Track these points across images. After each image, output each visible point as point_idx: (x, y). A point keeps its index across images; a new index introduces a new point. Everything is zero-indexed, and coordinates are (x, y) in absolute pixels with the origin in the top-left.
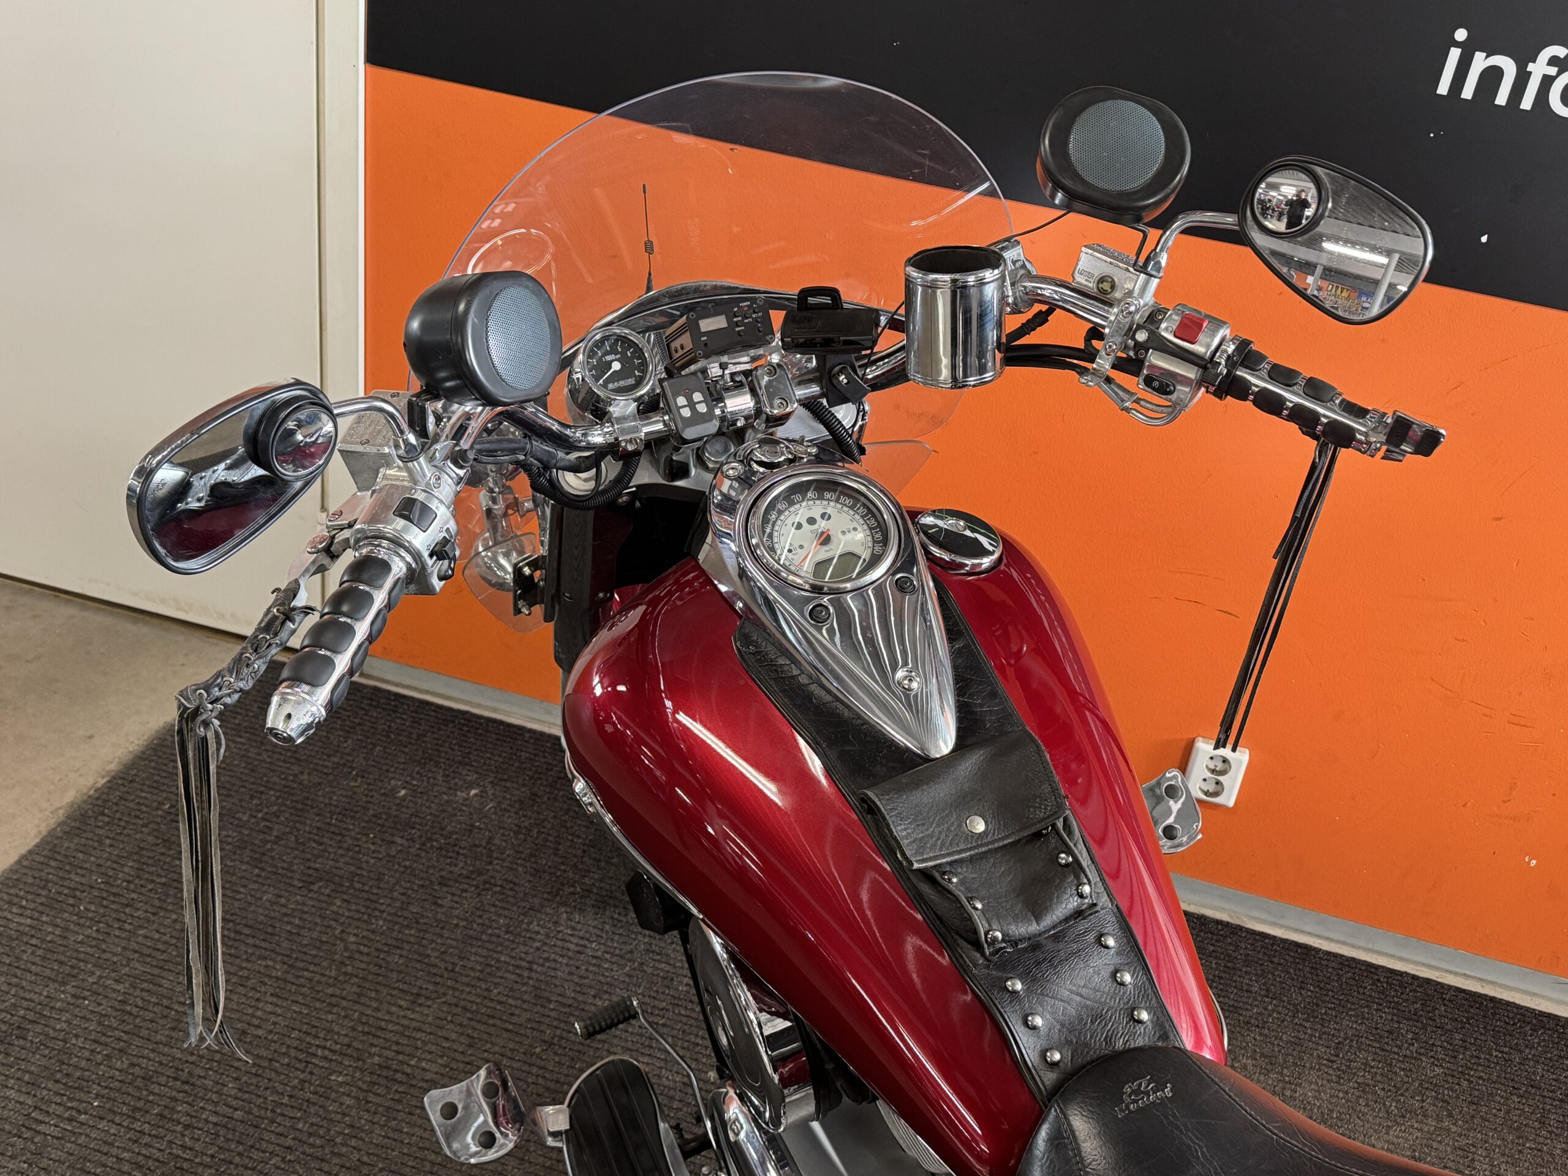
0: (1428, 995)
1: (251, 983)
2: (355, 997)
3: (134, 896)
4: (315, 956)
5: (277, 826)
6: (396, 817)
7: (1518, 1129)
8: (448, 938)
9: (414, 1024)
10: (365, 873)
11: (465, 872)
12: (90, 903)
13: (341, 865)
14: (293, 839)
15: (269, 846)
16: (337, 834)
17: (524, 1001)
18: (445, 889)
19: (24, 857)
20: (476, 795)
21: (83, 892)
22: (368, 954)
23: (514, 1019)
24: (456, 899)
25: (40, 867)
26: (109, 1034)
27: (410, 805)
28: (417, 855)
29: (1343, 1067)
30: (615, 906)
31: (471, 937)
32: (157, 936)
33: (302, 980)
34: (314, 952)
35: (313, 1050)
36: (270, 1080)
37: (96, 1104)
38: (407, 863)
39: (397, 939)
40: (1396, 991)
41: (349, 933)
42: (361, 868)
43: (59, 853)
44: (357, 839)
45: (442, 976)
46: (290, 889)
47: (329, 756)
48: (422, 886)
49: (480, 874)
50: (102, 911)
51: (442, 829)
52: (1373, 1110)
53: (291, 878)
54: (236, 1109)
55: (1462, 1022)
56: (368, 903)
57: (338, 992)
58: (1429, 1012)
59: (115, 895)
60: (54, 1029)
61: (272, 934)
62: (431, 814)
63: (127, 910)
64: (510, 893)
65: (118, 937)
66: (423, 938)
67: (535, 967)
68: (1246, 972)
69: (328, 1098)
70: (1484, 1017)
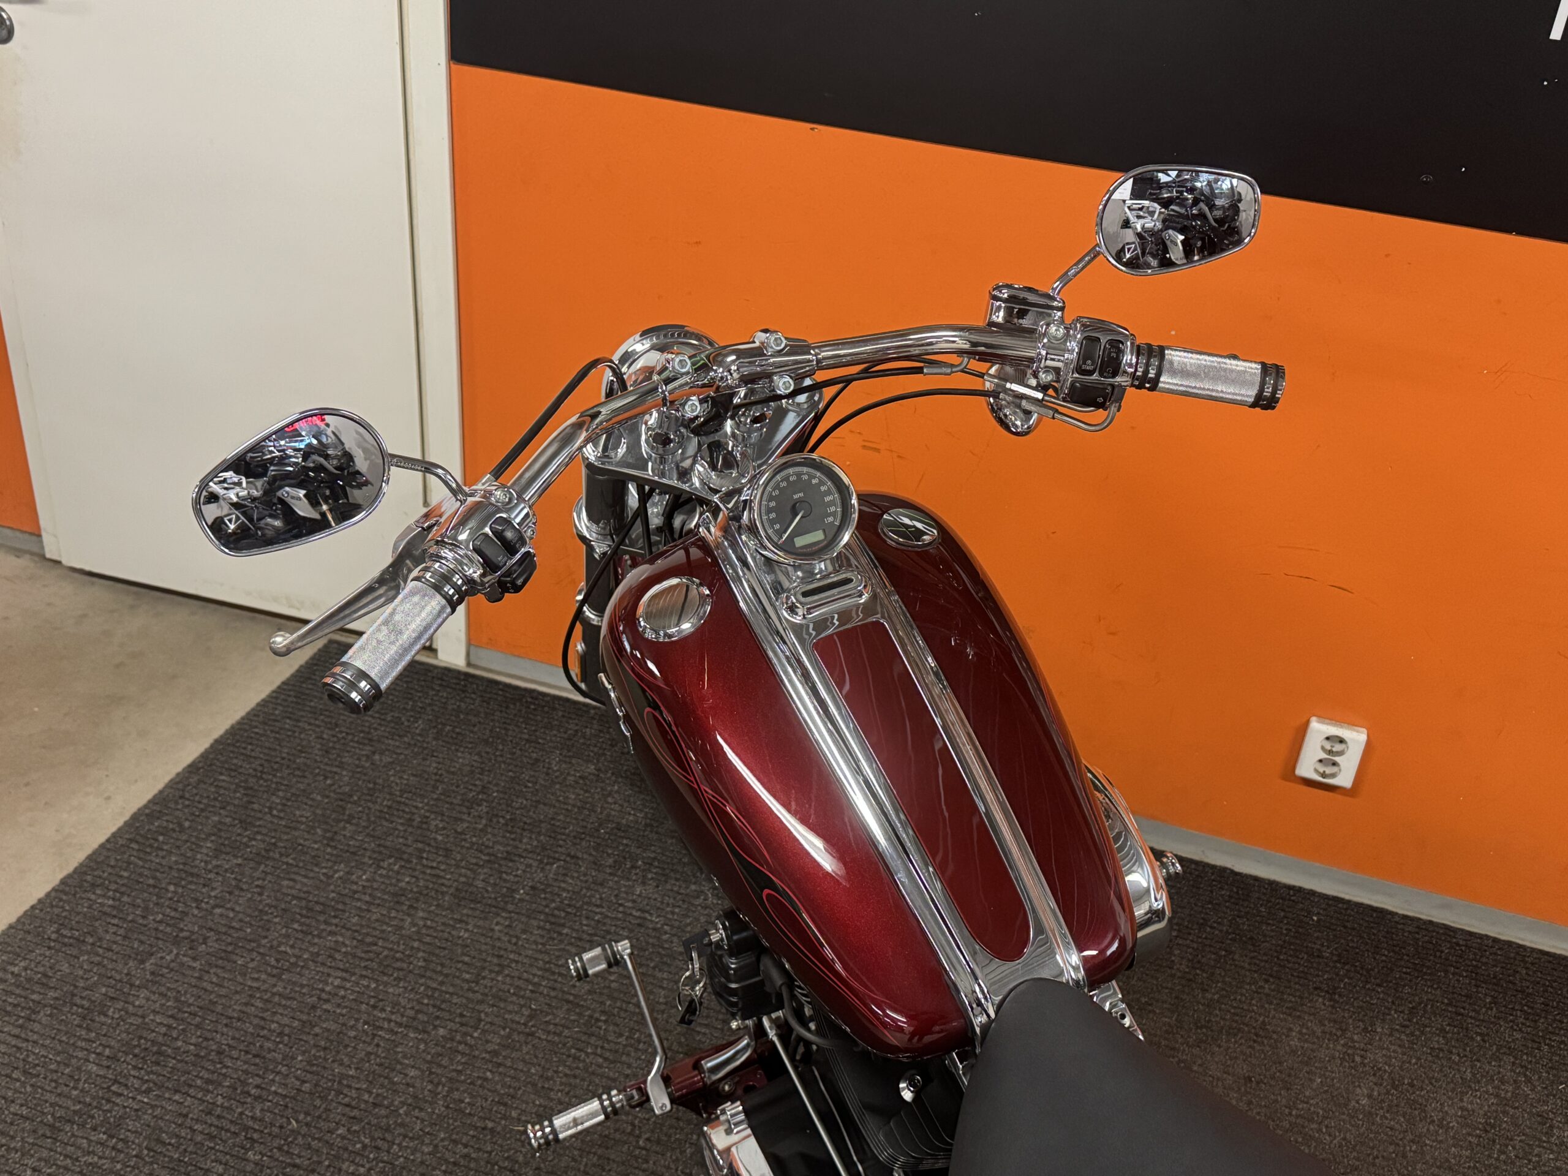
0: (1508, 958)
1: (320, 959)
2: (421, 971)
3: (211, 876)
4: (383, 931)
5: (349, 806)
9: (478, 997)
10: (433, 850)
11: (529, 847)
12: (169, 883)
13: (409, 842)
14: (365, 818)
15: (342, 824)
16: (407, 813)
18: (510, 864)
21: (163, 873)
22: (434, 929)
25: (123, 849)
26: (185, 1009)
28: (484, 832)
29: (1417, 1033)
30: (677, 880)
32: (231, 915)
33: (371, 955)
34: (383, 928)
35: (380, 1023)
36: (337, 1052)
38: (474, 839)
40: (1475, 954)
41: (416, 909)
42: (429, 845)
43: (140, 836)
45: (506, 950)
46: (361, 867)
47: (400, 736)
48: (489, 861)
49: (544, 849)
50: (180, 890)
53: (363, 856)
54: (305, 1082)
56: (435, 880)
57: (405, 966)
58: (1509, 976)
59: (192, 875)
60: (134, 1006)
61: (343, 911)
62: (497, 791)
63: (204, 890)
65: (194, 916)
68: (1317, 938)
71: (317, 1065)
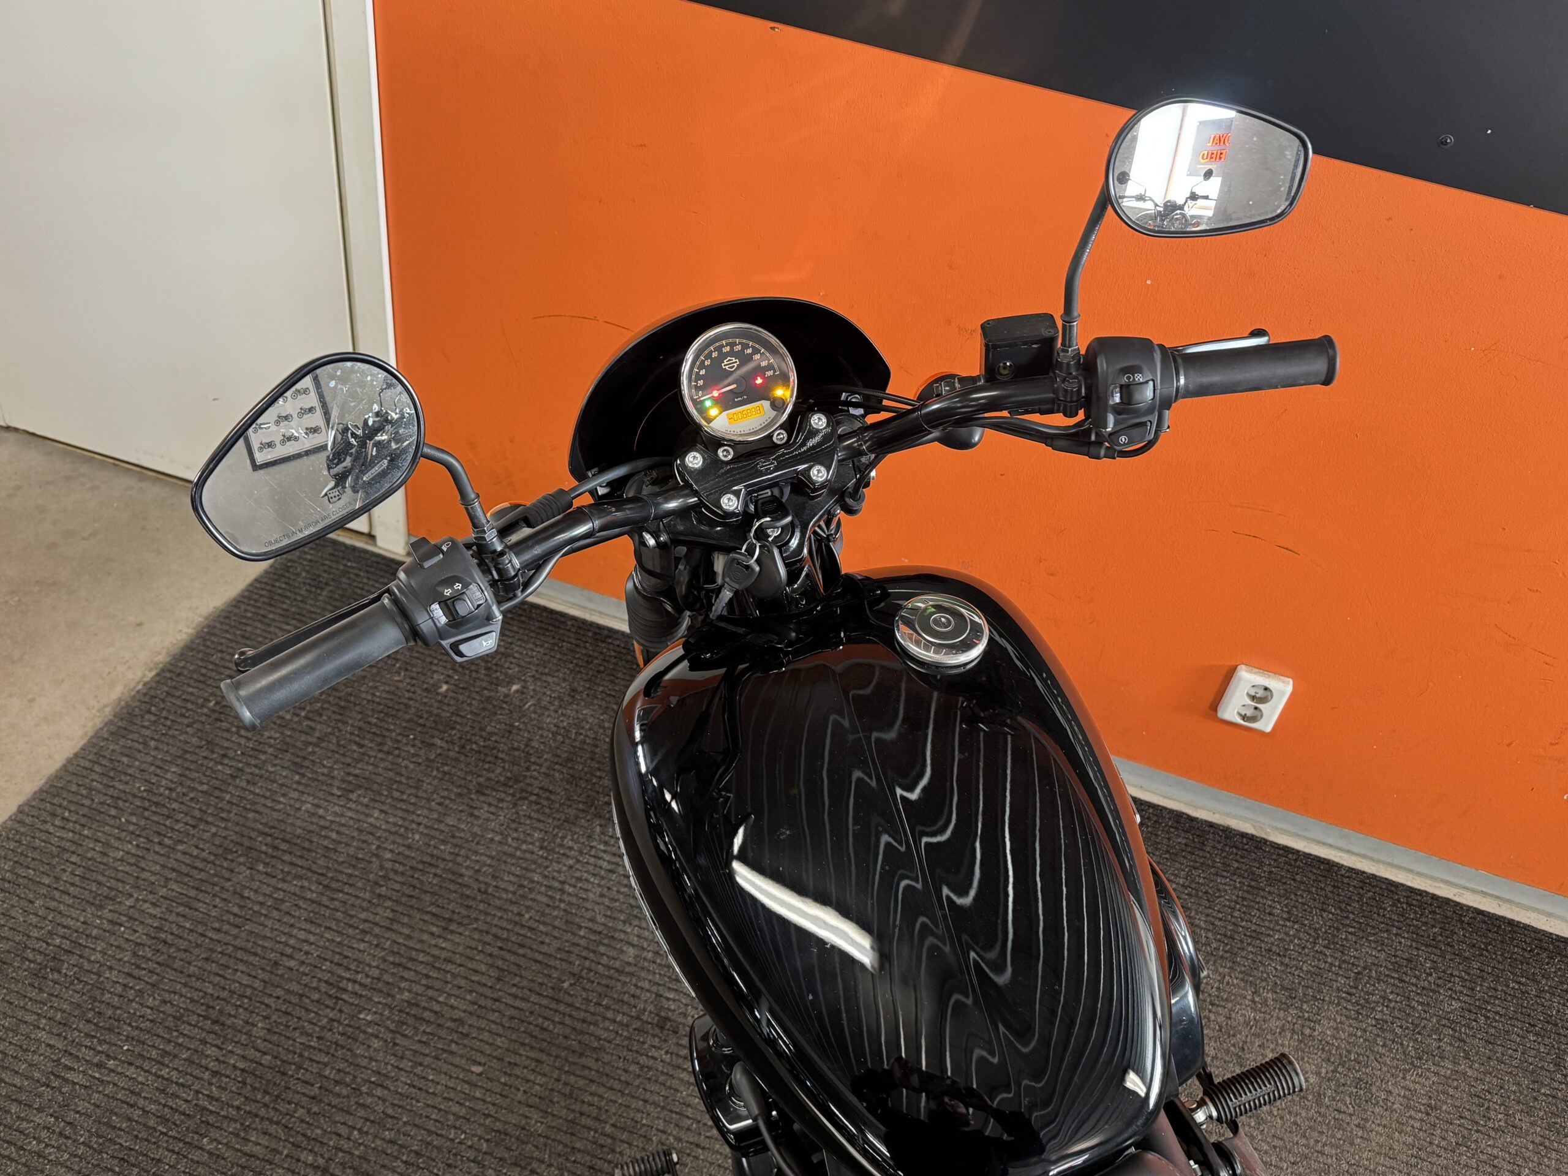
0: (1447, 917)
2: (387, 923)
6: (438, 715)
7: (1532, 1072)
8: (482, 854)
9: (444, 954)
10: (404, 780)
11: (502, 779)
12: (132, 814)
17: (555, 927)
18: (482, 798)
19: (69, 761)
20: (517, 691)
21: (125, 801)
22: (403, 874)
23: (545, 948)
24: (492, 809)
25: (85, 773)
27: (452, 702)
28: (457, 760)
29: (1362, 1002)
31: (504, 853)
34: (350, 871)
35: (343, 984)
36: (299, 1018)
37: (125, 1048)
39: (432, 856)
42: (400, 774)
43: (104, 757)
44: (397, 741)
46: (329, 798)
49: (517, 781)
51: (482, 729)
52: (1390, 1050)
53: (331, 785)
54: (265, 1053)
55: (1480, 948)
56: (405, 815)
58: (1447, 937)
61: (309, 850)
64: (545, 803)
66: (458, 855)
67: (567, 887)
69: (355, 1040)
70: (1502, 942)
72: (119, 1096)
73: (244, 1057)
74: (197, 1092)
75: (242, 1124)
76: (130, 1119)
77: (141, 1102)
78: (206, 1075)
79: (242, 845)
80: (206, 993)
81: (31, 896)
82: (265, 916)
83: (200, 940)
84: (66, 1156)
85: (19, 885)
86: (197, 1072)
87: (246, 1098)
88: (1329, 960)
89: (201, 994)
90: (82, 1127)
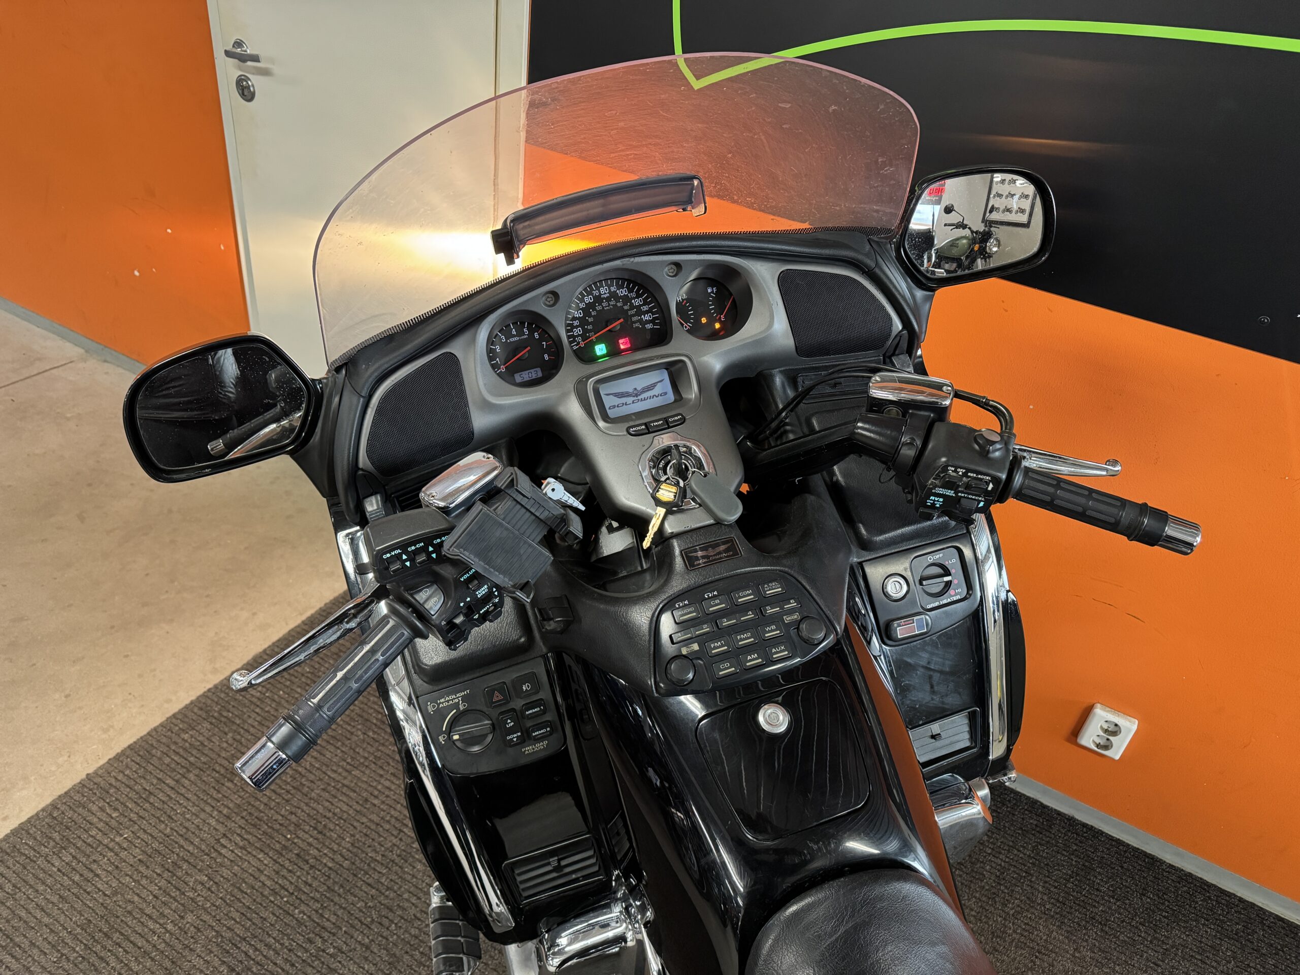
71: (358, 848)
72: (250, 871)
73: (333, 859)
74: (299, 877)
75: (322, 905)
76: (253, 888)
77: (263, 878)
78: (306, 867)
79: (362, 717)
80: (318, 812)
81: (226, 730)
82: (367, 766)
83: (322, 776)
84: (208, 905)
85: (221, 721)
86: (301, 864)
87: (328, 887)
88: (1143, 935)
89: (315, 812)
90: (223, 888)
